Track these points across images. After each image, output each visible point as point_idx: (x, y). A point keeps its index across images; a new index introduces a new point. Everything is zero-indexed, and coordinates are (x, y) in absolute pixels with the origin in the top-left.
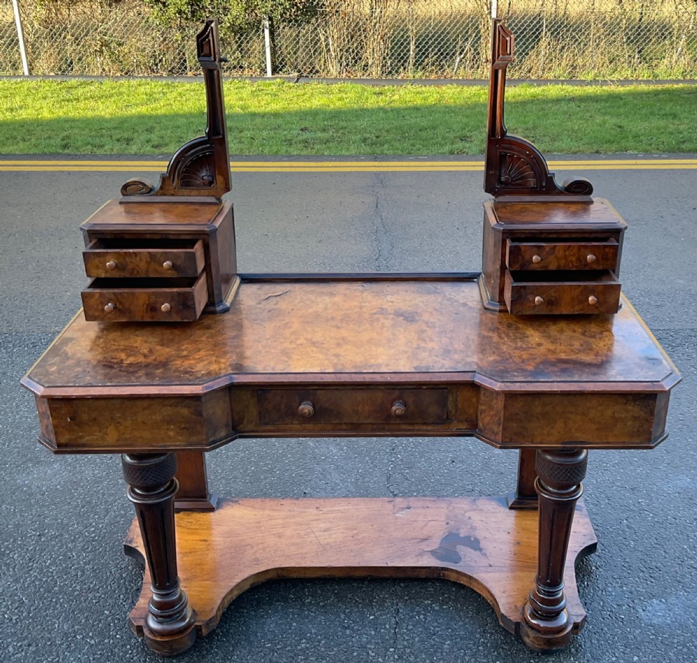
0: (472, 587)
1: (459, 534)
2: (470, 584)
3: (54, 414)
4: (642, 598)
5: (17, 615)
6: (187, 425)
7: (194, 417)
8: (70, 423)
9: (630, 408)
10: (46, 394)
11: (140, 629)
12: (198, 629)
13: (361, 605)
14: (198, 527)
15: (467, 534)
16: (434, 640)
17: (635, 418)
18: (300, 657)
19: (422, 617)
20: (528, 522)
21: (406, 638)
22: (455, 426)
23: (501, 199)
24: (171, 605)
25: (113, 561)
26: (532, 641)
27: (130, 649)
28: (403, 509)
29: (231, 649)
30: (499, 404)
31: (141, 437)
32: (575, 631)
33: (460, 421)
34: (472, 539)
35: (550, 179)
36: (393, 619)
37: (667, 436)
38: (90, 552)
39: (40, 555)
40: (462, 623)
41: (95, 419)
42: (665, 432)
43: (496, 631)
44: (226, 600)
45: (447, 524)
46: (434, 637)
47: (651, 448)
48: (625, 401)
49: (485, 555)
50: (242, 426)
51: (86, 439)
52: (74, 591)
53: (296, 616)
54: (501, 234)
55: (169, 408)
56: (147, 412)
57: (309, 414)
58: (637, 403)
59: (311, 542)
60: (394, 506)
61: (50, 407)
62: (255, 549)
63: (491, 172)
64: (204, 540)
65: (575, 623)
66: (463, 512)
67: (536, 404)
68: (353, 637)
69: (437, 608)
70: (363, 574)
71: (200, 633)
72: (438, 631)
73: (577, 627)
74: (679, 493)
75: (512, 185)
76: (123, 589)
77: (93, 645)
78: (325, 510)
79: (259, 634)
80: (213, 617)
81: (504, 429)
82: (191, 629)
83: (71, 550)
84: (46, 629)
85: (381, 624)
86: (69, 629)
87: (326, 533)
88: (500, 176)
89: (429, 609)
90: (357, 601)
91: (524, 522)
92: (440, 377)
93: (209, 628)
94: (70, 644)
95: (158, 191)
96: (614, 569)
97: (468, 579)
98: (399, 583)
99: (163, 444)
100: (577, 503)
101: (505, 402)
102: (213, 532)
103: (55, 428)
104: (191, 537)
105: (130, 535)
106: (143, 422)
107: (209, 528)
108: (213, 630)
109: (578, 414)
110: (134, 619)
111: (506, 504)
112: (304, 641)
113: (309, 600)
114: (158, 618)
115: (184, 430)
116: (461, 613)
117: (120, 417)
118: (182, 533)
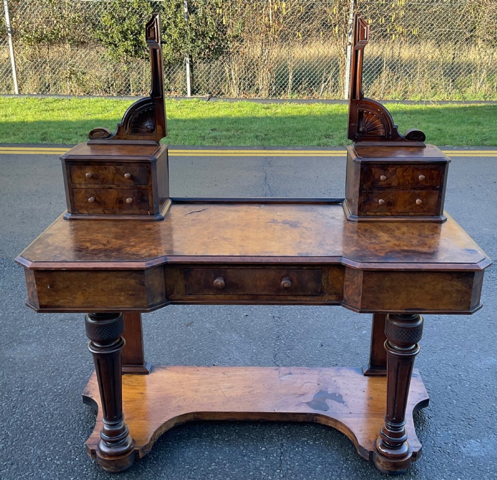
0: (337, 428)
1: (327, 392)
2: (336, 426)
3: (38, 282)
4: (463, 439)
5: (4, 443)
6: (133, 293)
7: (139, 286)
8: (49, 289)
9: (455, 283)
10: (33, 266)
11: (93, 452)
12: (136, 452)
13: (255, 440)
14: (136, 384)
15: (333, 392)
16: (309, 465)
17: (458, 291)
18: (211, 475)
19: (300, 449)
20: (378, 385)
21: (289, 463)
22: (326, 298)
23: (360, 144)
24: (116, 433)
25: (74, 408)
26: (382, 465)
27: (86, 468)
28: (286, 375)
29: (160, 469)
30: (359, 279)
31: (100, 301)
32: (414, 459)
33: (330, 294)
34: (337, 395)
35: (395, 130)
36: (279, 450)
37: (481, 307)
38: (57, 402)
39: (21, 404)
40: (330, 454)
41: (67, 287)
42: (480, 303)
43: (355, 460)
44: (157, 434)
45: (318, 384)
46: (309, 463)
47: (470, 314)
48: (451, 278)
49: (347, 405)
50: (172, 295)
51: (61, 302)
52: (45, 428)
53: (208, 447)
54: (360, 165)
55: (121, 279)
56: (105, 282)
57: (222, 286)
58: (460, 279)
59: (219, 396)
60: (279, 372)
61: (35, 278)
62: (178, 399)
63: (352, 125)
64: (141, 393)
65: (413, 452)
66: (330, 377)
67: (386, 279)
68: (250, 462)
69: (311, 443)
70: (257, 418)
71: (137, 455)
72: (312, 459)
73: (415, 455)
74: (488, 369)
75: (368, 134)
76: (81, 427)
77: (59, 464)
78: (229, 374)
79: (180, 459)
80: (147, 445)
81: (363, 298)
82: (130, 453)
83: (44, 401)
84: (25, 453)
85: (270, 454)
86: (41, 453)
87: (230, 390)
88: (359, 127)
89: (306, 443)
90: (252, 438)
91: (375, 384)
92: (316, 260)
93: (144, 452)
94: (42, 464)
95: (115, 137)
96: (442, 419)
97: (335, 423)
98: (283, 426)
99: (116, 307)
100: (416, 358)
101: (363, 278)
102: (147, 388)
103: (38, 293)
104: (131, 391)
105: (87, 389)
106: (102, 289)
107: (144, 385)
108: (147, 455)
109: (417, 288)
110: (89, 445)
111: (361, 372)
112: (214, 464)
113: (217, 437)
114: (108, 443)
115: (132, 296)
116: (329, 447)
117: (85, 286)
118: (126, 388)
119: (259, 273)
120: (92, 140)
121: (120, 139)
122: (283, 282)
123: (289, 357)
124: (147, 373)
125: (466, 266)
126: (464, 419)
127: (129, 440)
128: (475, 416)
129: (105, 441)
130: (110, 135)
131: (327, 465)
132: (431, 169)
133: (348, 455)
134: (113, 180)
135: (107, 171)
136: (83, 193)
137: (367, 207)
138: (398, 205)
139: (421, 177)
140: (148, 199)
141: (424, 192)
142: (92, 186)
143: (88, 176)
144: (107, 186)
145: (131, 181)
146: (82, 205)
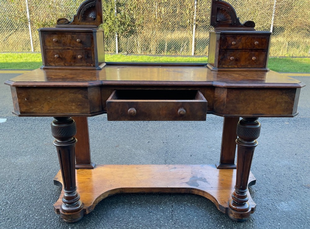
0: (204, 196)
1: (197, 177)
2: (204, 195)
3: (19, 96)
4: (277, 202)
5: (4, 207)
6: (81, 104)
7: (84, 99)
8: (26, 101)
9: (284, 97)
10: (15, 84)
11: (58, 211)
12: (85, 210)
13: (156, 204)
14: (86, 174)
15: (200, 177)
16: (189, 217)
17: (286, 102)
19: (183, 208)
20: (226, 173)
21: (177, 216)
23: (217, 28)
24: (72, 198)
25: (49, 188)
26: (234, 216)
27: (54, 220)
28: (173, 168)
29: (99, 220)
30: (224, 95)
31: (60, 109)
32: (252, 212)
34: (203, 178)
35: (238, 20)
36: (171, 209)
37: (298, 114)
38: (40, 185)
39: (18, 186)
40: (201, 211)
41: (38, 99)
42: (297, 112)
43: (216, 213)
44: (97, 200)
45: (192, 173)
46: (189, 216)
47: (292, 117)
48: (281, 93)
49: (209, 184)
51: (34, 110)
52: (31, 199)
53: (128, 208)
54: (220, 35)
55: (72, 94)
56: (62, 96)
58: (287, 94)
59: (134, 179)
60: (169, 167)
61: (17, 93)
62: (111, 181)
63: (213, 16)
64: (89, 179)
65: (252, 208)
66: (198, 169)
67: (242, 94)
68: (153, 216)
69: (190, 205)
70: (157, 191)
71: (85, 212)
72: (191, 214)
73: (253, 210)
75: (222, 23)
76: (53, 198)
77: (37, 219)
78: (140, 168)
79: (112, 215)
80: (91, 206)
81: (226, 107)
82: (81, 211)
83: (31, 185)
84: (17, 213)
85: (165, 211)
86: (27, 213)
87: (141, 176)
88: (217, 19)
89: (186, 205)
90: (155, 203)
91: (224, 173)
93: (89, 211)
94: (27, 218)
95: (72, 23)
96: (263, 191)
97: (203, 193)
98: (173, 196)
99: (69, 113)
100: (256, 148)
101: (227, 94)
102: (93, 176)
103: (19, 103)
104: (82, 177)
105: (57, 177)
106: (60, 101)
107: (91, 174)
108: (91, 212)
109: (260, 100)
110: (56, 206)
111: (215, 167)
112: (132, 217)
113: (134, 202)
114: (66, 204)
115: (79, 106)
116: (200, 207)
117: (49, 99)
118: (79, 176)
120: (59, 25)
121: (75, 24)
123: (173, 161)
124: (92, 168)
125: (292, 85)
126: (275, 191)
127: (80, 202)
128: (281, 190)
129: (65, 203)
130: (69, 22)
131: (200, 217)
132: (262, 38)
133: (212, 211)
134: (70, 43)
135: (66, 38)
136: (51, 52)
137: (223, 62)
138: (242, 61)
139: (256, 43)
140: (91, 56)
141: (257, 53)
142: (57, 47)
143: (54, 40)
144: (66, 48)
145: (81, 45)
146: (51, 60)
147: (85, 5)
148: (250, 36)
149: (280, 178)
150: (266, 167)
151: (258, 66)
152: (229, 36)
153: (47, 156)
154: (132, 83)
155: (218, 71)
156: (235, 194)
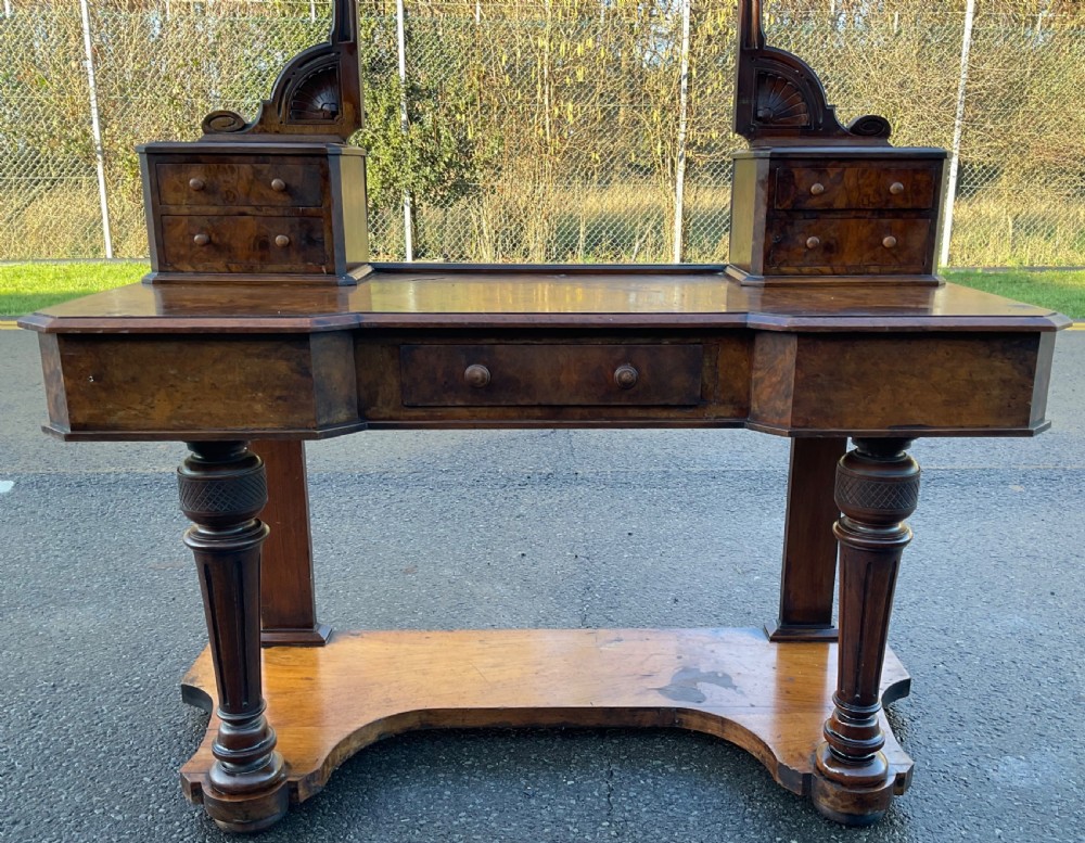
0: (725, 736)
1: (698, 670)
2: (723, 731)
3: (69, 368)
4: (989, 755)
6: (285, 393)
7: (296, 377)
8: (93, 386)
9: (998, 364)
10: (55, 326)
11: (196, 789)
12: (293, 788)
13: (551, 768)
14: (298, 664)
15: (710, 670)
16: (671, 810)
17: (1004, 382)
18: (457, 836)
19: (649, 781)
20: (802, 656)
21: (627, 808)
22: (714, 411)
24: (249, 741)
25: (164, 716)
26: (832, 802)
27: (180, 827)
28: (611, 642)
29: (345, 826)
30: (785, 357)
31: (210, 414)
32: (898, 789)
33: (723, 403)
34: (720, 675)
35: (829, 113)
36: (605, 785)
37: (1049, 426)
39: (51, 710)
40: (714, 789)
41: (134, 379)
42: (1046, 417)
43: (769, 798)
44: (338, 753)
45: (679, 658)
46: (672, 807)
47: (1031, 434)
48: (988, 352)
49: (742, 692)
50: (374, 408)
51: (119, 417)
52: (97, 753)
53: (450, 783)
54: (768, 161)
55: (256, 360)
56: (220, 366)
57: (483, 381)
58: (1009, 355)
59: (472, 680)
60: (596, 638)
61: (62, 356)
62: (386, 688)
63: (743, 101)
64: (307, 679)
65: (898, 775)
66: (701, 644)
67: (848, 356)
68: (542, 809)
69: (672, 770)
70: (554, 720)
71: (295, 795)
72: (677, 799)
73: (901, 781)
75: (775, 123)
76: (177, 750)
77: (119, 821)
78: (493, 643)
79: (390, 806)
80: (317, 771)
81: (796, 403)
82: (279, 788)
83: (100, 703)
84: (46, 801)
85: (585, 791)
86: (83, 801)
87: (496, 669)
88: (756, 110)
89: (660, 771)
90: (545, 763)
91: (795, 656)
92: (693, 319)
93: (309, 789)
94: (83, 821)
95: (256, 127)
96: (938, 721)
97: (720, 725)
98: (611, 738)
99: (244, 427)
101: (798, 356)
102: (322, 669)
103: (68, 394)
104: (286, 675)
105: (192, 673)
106: (213, 384)
107: (315, 664)
108: (316, 796)
109: (914, 375)
110: (189, 774)
111: (764, 636)
112: (464, 814)
113: (470, 763)
114: (227, 764)
115: (280, 402)
116: (711, 776)
117: (174, 375)
118: (275, 670)
119: (564, 354)
120: (209, 135)
121: (266, 132)
122: (618, 372)
123: (611, 620)
124: (321, 643)
125: (1022, 321)
126: (984, 721)
127: (277, 758)
128: (1004, 715)
129: (224, 759)
130: (246, 126)
131: (710, 811)
132: (915, 171)
133: (754, 791)
134: (248, 195)
135: (235, 176)
136: (183, 224)
137: (783, 255)
138: (846, 250)
139: (895, 187)
140: (323, 238)
141: (899, 223)
142: (204, 209)
143: (194, 184)
144: (235, 209)
145: (287, 198)
146: (182, 252)
147: (301, 66)
148: (875, 164)
149: (999, 675)
150: (945, 637)
151: (903, 269)
152: (800, 164)
153: (159, 606)
154: (466, 321)
155: (767, 286)
156: (837, 723)
